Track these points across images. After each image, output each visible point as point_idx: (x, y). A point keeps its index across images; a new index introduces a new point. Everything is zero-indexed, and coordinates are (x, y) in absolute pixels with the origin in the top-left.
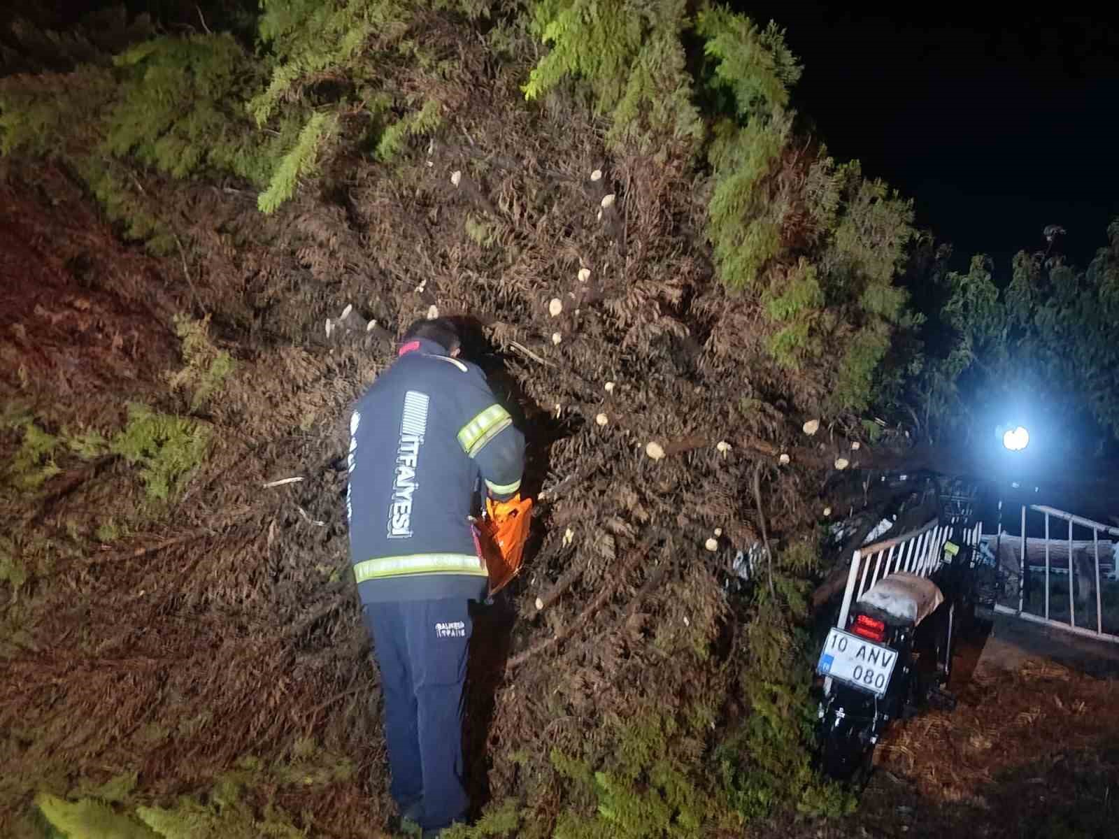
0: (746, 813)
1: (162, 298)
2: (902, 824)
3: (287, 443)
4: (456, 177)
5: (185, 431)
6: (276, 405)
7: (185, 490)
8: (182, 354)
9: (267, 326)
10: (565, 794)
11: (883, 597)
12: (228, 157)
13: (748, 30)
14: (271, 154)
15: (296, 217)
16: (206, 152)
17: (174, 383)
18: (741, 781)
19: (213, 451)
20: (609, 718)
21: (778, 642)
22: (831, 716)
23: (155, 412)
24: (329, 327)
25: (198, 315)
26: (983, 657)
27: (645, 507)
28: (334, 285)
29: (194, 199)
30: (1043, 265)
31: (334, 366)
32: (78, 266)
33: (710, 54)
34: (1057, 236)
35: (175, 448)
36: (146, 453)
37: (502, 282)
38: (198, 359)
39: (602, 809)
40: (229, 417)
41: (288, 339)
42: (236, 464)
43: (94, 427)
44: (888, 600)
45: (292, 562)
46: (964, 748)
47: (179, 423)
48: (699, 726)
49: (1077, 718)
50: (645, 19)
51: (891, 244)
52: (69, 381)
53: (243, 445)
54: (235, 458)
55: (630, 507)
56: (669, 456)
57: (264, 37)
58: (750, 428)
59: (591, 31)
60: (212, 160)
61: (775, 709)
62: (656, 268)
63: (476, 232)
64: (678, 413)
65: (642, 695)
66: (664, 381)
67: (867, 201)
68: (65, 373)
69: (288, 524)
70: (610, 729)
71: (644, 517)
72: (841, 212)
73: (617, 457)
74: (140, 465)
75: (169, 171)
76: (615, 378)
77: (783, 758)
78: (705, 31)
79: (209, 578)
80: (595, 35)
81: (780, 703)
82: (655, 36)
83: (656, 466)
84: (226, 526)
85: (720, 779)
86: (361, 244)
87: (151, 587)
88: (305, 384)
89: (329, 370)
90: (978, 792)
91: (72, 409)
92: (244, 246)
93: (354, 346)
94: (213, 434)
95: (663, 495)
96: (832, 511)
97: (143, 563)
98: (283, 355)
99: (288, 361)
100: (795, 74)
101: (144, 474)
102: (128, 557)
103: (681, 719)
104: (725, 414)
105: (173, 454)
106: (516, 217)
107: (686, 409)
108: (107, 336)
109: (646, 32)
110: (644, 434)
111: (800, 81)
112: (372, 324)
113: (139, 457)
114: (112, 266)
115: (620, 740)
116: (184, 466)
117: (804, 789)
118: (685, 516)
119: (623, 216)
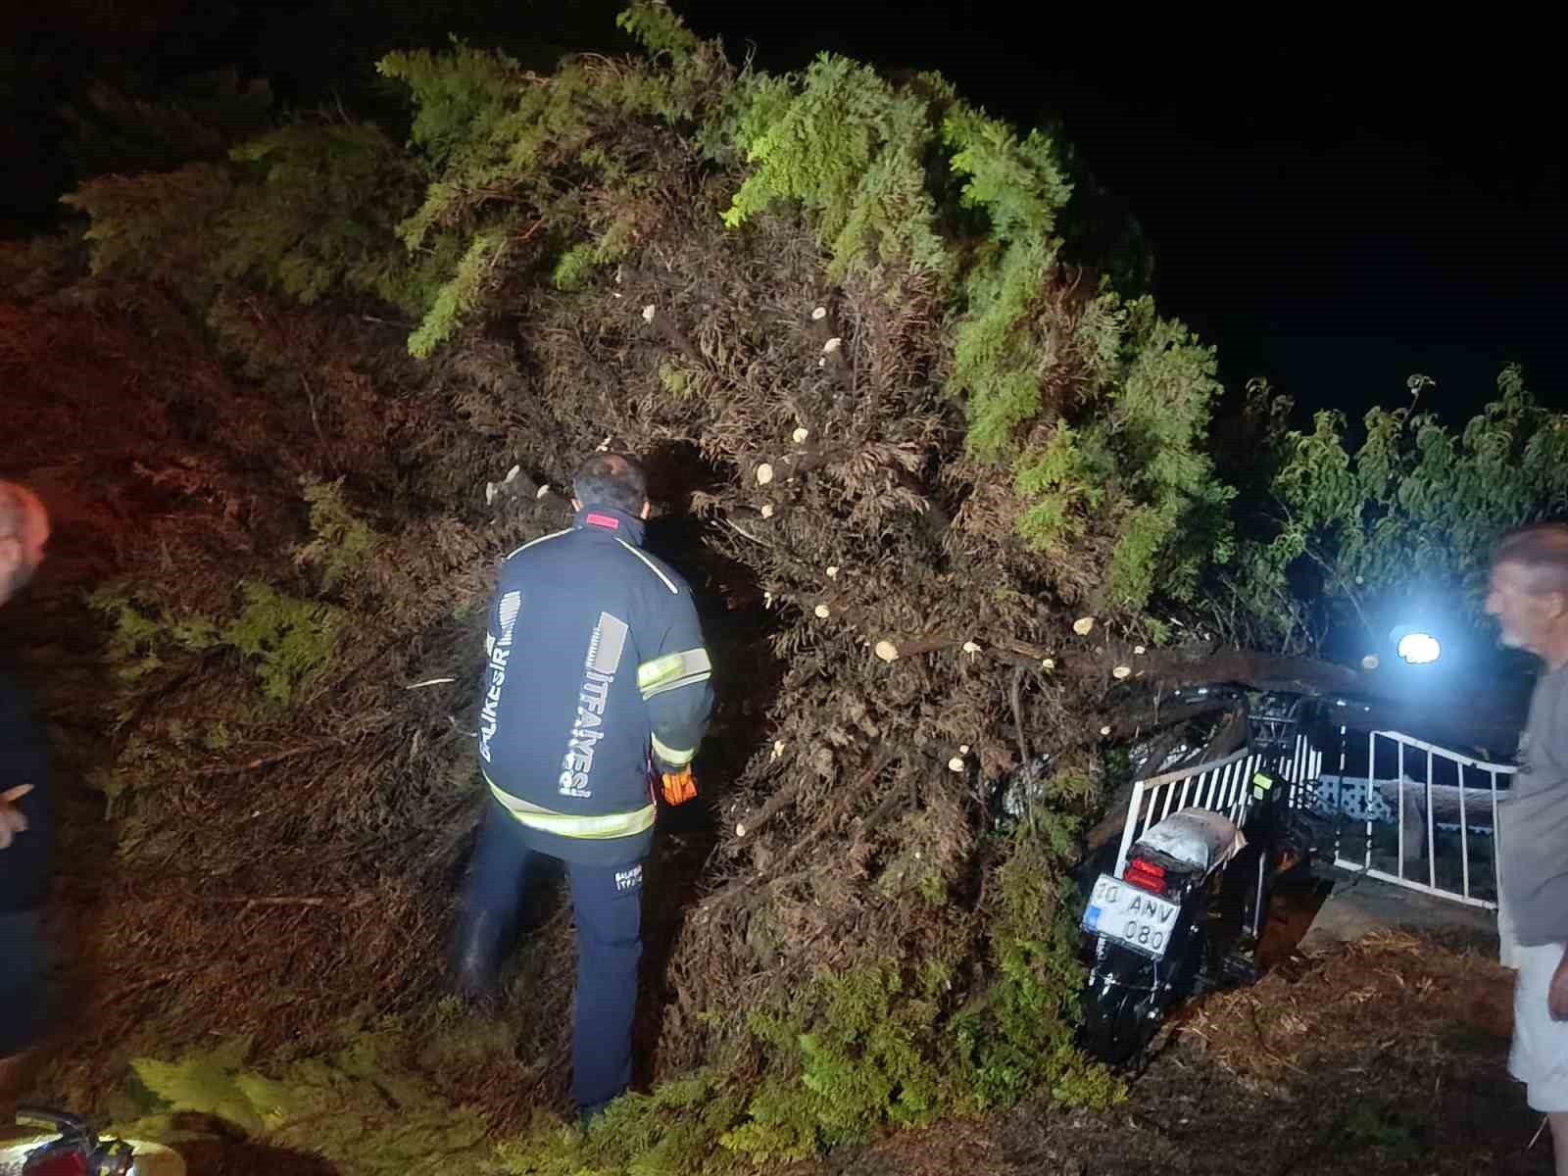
0: (987, 1096)
1: (284, 453)
2: (1180, 1116)
3: (436, 635)
4: (649, 313)
5: (312, 618)
6: (424, 588)
7: (311, 692)
8: (309, 524)
9: (415, 490)
10: (763, 1062)
11: (1167, 837)
12: (370, 280)
13: (1006, 140)
14: (424, 277)
15: (452, 355)
16: (342, 274)
17: (299, 559)
18: (983, 1058)
19: (346, 643)
20: (821, 972)
21: (1036, 890)
22: (1100, 983)
23: (276, 594)
24: (491, 491)
25: (329, 476)
26: (1315, 925)
27: (875, 721)
28: (498, 440)
29: (326, 329)
30: (1406, 425)
31: (495, 541)
32: (182, 412)
33: (957, 169)
34: (1425, 390)
35: (300, 638)
36: (264, 644)
37: (703, 442)
38: (328, 530)
39: (806, 1078)
40: (365, 601)
41: (440, 507)
42: (373, 659)
43: (202, 612)
44: (1173, 842)
45: (439, 780)
46: (1272, 1030)
47: (305, 608)
48: (931, 987)
49: (1421, 997)
50: (873, 131)
51: (1188, 401)
52: (172, 554)
53: (382, 637)
54: (373, 651)
55: (855, 720)
56: (904, 659)
57: (418, 137)
58: (1004, 625)
59: (806, 149)
60: (350, 282)
61: (1027, 970)
62: (892, 428)
63: (672, 381)
64: (916, 606)
65: (860, 944)
66: (901, 565)
67: (1161, 347)
68: (168, 545)
69: (436, 734)
70: (820, 985)
71: (873, 732)
72: (1127, 359)
73: (842, 659)
74: (257, 659)
75: (297, 294)
76: (841, 560)
77: (1040, 1033)
78: (953, 141)
79: (338, 796)
80: (811, 155)
81: (1034, 965)
82: (887, 151)
83: (889, 670)
84: (361, 734)
85: (955, 1054)
86: (532, 390)
87: (268, 808)
88: (460, 563)
89: (490, 545)
90: (1280, 1081)
91: (178, 588)
92: (387, 390)
93: (521, 517)
94: (346, 622)
95: (898, 707)
96: (1113, 729)
97: (260, 777)
98: (434, 526)
99: (440, 533)
100: (1063, 195)
101: (262, 670)
102: (243, 768)
103: (908, 976)
104: (976, 607)
105: (298, 646)
106: (722, 363)
107: (927, 600)
108: (218, 500)
109: (876, 147)
110: (874, 630)
111: (1069, 203)
112: (543, 490)
113: (256, 649)
114: (224, 414)
115: (832, 999)
116: (311, 660)
117: (1064, 1070)
118: (924, 733)
119: (852, 362)
